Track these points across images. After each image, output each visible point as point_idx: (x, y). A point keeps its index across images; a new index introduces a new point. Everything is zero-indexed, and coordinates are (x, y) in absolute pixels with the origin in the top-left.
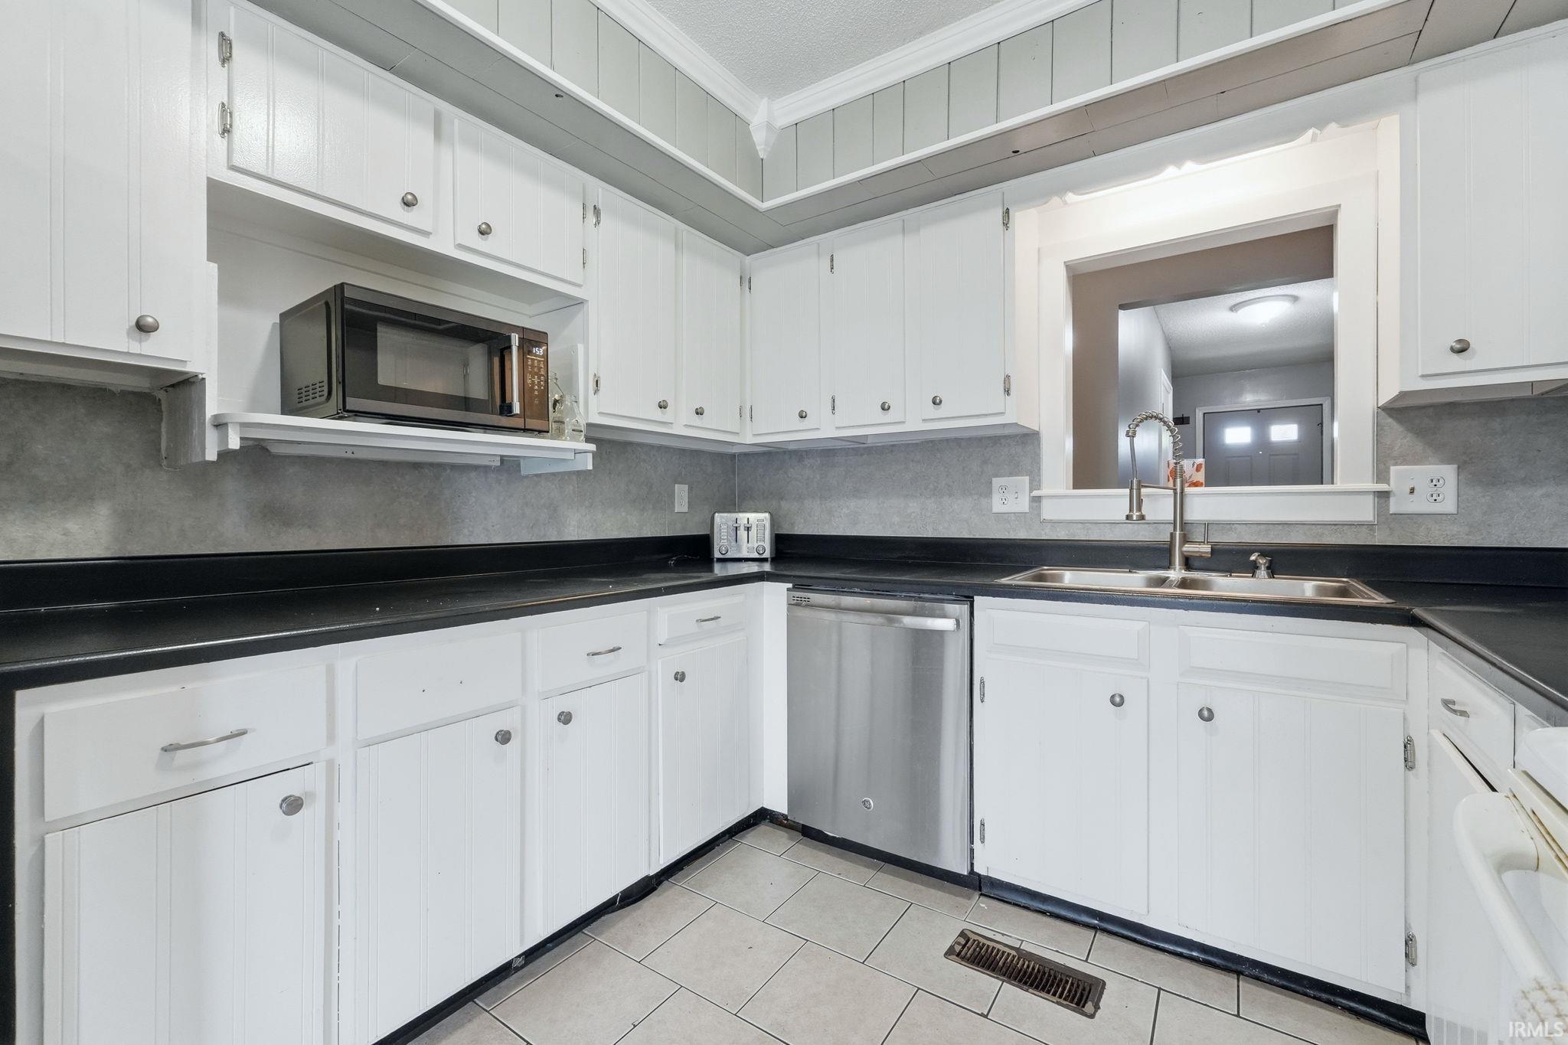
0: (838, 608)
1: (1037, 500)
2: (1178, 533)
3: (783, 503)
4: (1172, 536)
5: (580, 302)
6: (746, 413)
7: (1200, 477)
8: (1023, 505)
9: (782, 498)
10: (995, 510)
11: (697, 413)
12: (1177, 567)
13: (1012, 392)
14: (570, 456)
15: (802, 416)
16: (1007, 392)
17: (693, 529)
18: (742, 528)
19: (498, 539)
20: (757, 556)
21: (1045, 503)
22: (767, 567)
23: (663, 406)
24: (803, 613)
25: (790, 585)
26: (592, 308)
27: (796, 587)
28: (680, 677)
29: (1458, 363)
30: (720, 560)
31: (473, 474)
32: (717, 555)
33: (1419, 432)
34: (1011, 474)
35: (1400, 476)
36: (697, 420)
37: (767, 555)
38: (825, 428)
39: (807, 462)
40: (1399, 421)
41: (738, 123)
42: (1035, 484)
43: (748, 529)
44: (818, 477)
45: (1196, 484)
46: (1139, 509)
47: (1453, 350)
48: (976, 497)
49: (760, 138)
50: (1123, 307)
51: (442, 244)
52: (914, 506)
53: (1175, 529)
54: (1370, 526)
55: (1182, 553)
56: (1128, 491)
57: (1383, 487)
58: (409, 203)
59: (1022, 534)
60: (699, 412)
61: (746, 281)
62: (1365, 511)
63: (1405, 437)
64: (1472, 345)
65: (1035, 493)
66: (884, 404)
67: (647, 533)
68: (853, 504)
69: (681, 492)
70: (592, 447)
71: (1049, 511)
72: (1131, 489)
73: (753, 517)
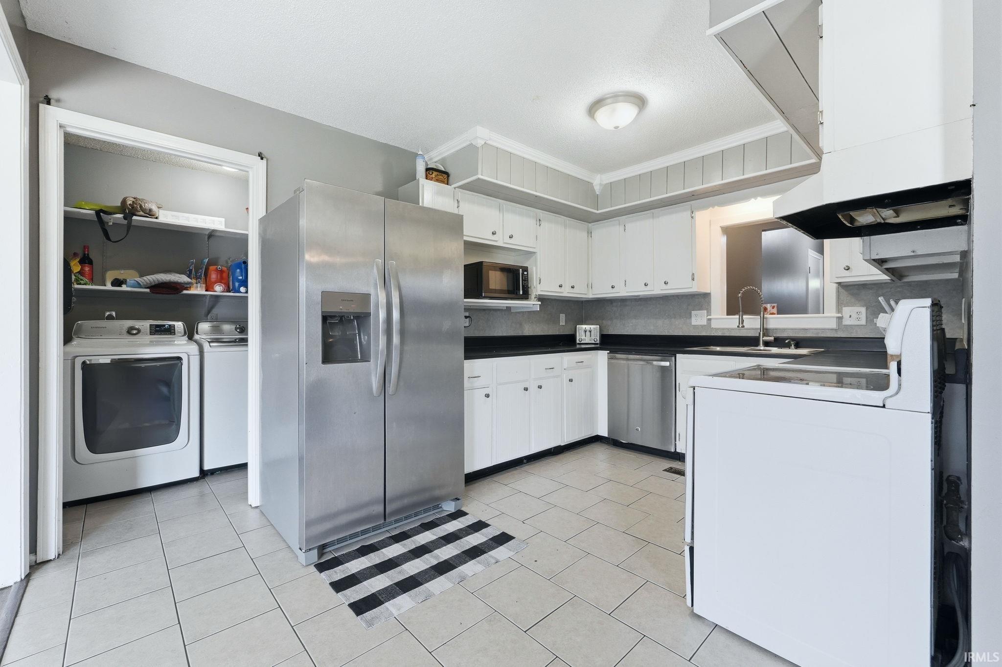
0: (628, 359)
1: (710, 320)
2: (761, 333)
3: (604, 322)
4: (760, 334)
5: (535, 253)
6: (590, 286)
7: (775, 311)
8: (704, 322)
9: (603, 320)
10: (693, 324)
11: (572, 288)
12: (761, 345)
13: (695, 279)
14: (532, 306)
15: (613, 287)
16: (693, 279)
17: (567, 331)
18: (588, 331)
19: (505, 335)
20: (594, 342)
21: (712, 320)
22: (598, 346)
23: (561, 286)
24: (613, 361)
25: (609, 352)
26: (538, 255)
27: (610, 353)
28: (571, 380)
29: (847, 273)
30: (578, 344)
31: (499, 312)
32: (578, 342)
33: (853, 295)
34: (699, 310)
35: (847, 311)
36: (572, 290)
37: (598, 342)
38: (622, 292)
39: (614, 304)
40: (846, 290)
41: (589, 185)
42: (709, 313)
43: (590, 331)
44: (619, 310)
45: (773, 314)
46: (742, 323)
47: (844, 269)
48: (685, 319)
49: (597, 189)
50: (763, 231)
51: (500, 244)
52: (660, 322)
53: (761, 331)
54: (836, 330)
55: (763, 340)
56: (738, 316)
57: (840, 315)
58: (494, 233)
59: (704, 334)
60: (573, 287)
61: (590, 233)
62: (833, 324)
63: (848, 297)
64: (851, 267)
65: (709, 317)
66: (646, 283)
67: (550, 333)
68: (634, 321)
69: (562, 317)
70: (540, 303)
71: (714, 325)
72: (739, 316)
73: (592, 327)
